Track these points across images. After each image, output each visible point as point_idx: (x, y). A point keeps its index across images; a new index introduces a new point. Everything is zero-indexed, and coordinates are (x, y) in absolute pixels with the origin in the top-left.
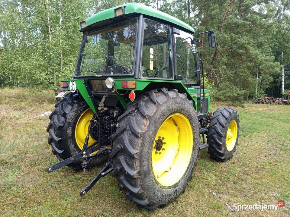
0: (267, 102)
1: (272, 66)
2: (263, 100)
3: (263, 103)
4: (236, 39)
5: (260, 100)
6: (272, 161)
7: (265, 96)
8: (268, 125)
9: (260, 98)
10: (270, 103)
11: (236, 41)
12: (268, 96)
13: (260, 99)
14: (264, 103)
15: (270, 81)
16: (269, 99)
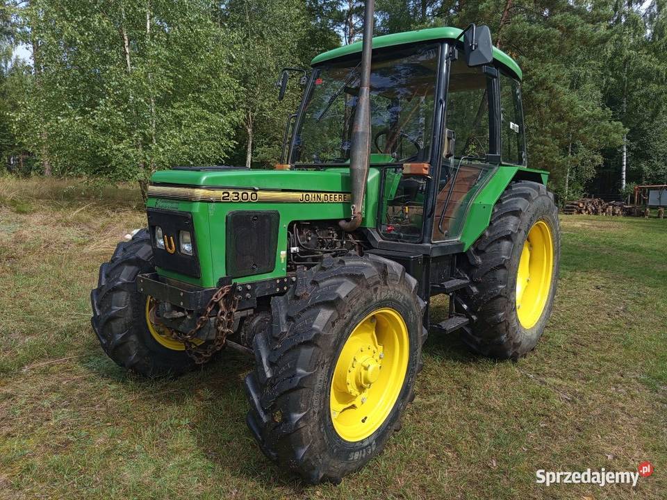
0: (590, 209)
1: (605, 130)
2: (581, 205)
3: (580, 212)
4: (529, 70)
5: (575, 206)
6: (622, 322)
7: (585, 196)
8: (601, 257)
9: (573, 200)
10: (596, 212)
11: (529, 73)
12: (590, 197)
13: (575, 203)
14: (583, 211)
15: (596, 164)
16: (593, 204)
